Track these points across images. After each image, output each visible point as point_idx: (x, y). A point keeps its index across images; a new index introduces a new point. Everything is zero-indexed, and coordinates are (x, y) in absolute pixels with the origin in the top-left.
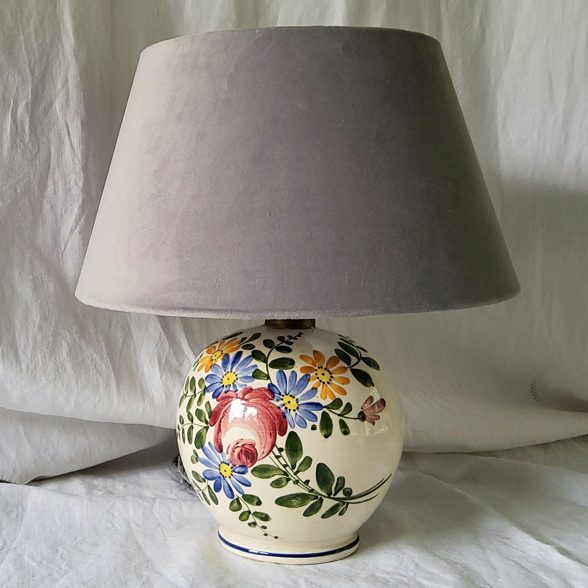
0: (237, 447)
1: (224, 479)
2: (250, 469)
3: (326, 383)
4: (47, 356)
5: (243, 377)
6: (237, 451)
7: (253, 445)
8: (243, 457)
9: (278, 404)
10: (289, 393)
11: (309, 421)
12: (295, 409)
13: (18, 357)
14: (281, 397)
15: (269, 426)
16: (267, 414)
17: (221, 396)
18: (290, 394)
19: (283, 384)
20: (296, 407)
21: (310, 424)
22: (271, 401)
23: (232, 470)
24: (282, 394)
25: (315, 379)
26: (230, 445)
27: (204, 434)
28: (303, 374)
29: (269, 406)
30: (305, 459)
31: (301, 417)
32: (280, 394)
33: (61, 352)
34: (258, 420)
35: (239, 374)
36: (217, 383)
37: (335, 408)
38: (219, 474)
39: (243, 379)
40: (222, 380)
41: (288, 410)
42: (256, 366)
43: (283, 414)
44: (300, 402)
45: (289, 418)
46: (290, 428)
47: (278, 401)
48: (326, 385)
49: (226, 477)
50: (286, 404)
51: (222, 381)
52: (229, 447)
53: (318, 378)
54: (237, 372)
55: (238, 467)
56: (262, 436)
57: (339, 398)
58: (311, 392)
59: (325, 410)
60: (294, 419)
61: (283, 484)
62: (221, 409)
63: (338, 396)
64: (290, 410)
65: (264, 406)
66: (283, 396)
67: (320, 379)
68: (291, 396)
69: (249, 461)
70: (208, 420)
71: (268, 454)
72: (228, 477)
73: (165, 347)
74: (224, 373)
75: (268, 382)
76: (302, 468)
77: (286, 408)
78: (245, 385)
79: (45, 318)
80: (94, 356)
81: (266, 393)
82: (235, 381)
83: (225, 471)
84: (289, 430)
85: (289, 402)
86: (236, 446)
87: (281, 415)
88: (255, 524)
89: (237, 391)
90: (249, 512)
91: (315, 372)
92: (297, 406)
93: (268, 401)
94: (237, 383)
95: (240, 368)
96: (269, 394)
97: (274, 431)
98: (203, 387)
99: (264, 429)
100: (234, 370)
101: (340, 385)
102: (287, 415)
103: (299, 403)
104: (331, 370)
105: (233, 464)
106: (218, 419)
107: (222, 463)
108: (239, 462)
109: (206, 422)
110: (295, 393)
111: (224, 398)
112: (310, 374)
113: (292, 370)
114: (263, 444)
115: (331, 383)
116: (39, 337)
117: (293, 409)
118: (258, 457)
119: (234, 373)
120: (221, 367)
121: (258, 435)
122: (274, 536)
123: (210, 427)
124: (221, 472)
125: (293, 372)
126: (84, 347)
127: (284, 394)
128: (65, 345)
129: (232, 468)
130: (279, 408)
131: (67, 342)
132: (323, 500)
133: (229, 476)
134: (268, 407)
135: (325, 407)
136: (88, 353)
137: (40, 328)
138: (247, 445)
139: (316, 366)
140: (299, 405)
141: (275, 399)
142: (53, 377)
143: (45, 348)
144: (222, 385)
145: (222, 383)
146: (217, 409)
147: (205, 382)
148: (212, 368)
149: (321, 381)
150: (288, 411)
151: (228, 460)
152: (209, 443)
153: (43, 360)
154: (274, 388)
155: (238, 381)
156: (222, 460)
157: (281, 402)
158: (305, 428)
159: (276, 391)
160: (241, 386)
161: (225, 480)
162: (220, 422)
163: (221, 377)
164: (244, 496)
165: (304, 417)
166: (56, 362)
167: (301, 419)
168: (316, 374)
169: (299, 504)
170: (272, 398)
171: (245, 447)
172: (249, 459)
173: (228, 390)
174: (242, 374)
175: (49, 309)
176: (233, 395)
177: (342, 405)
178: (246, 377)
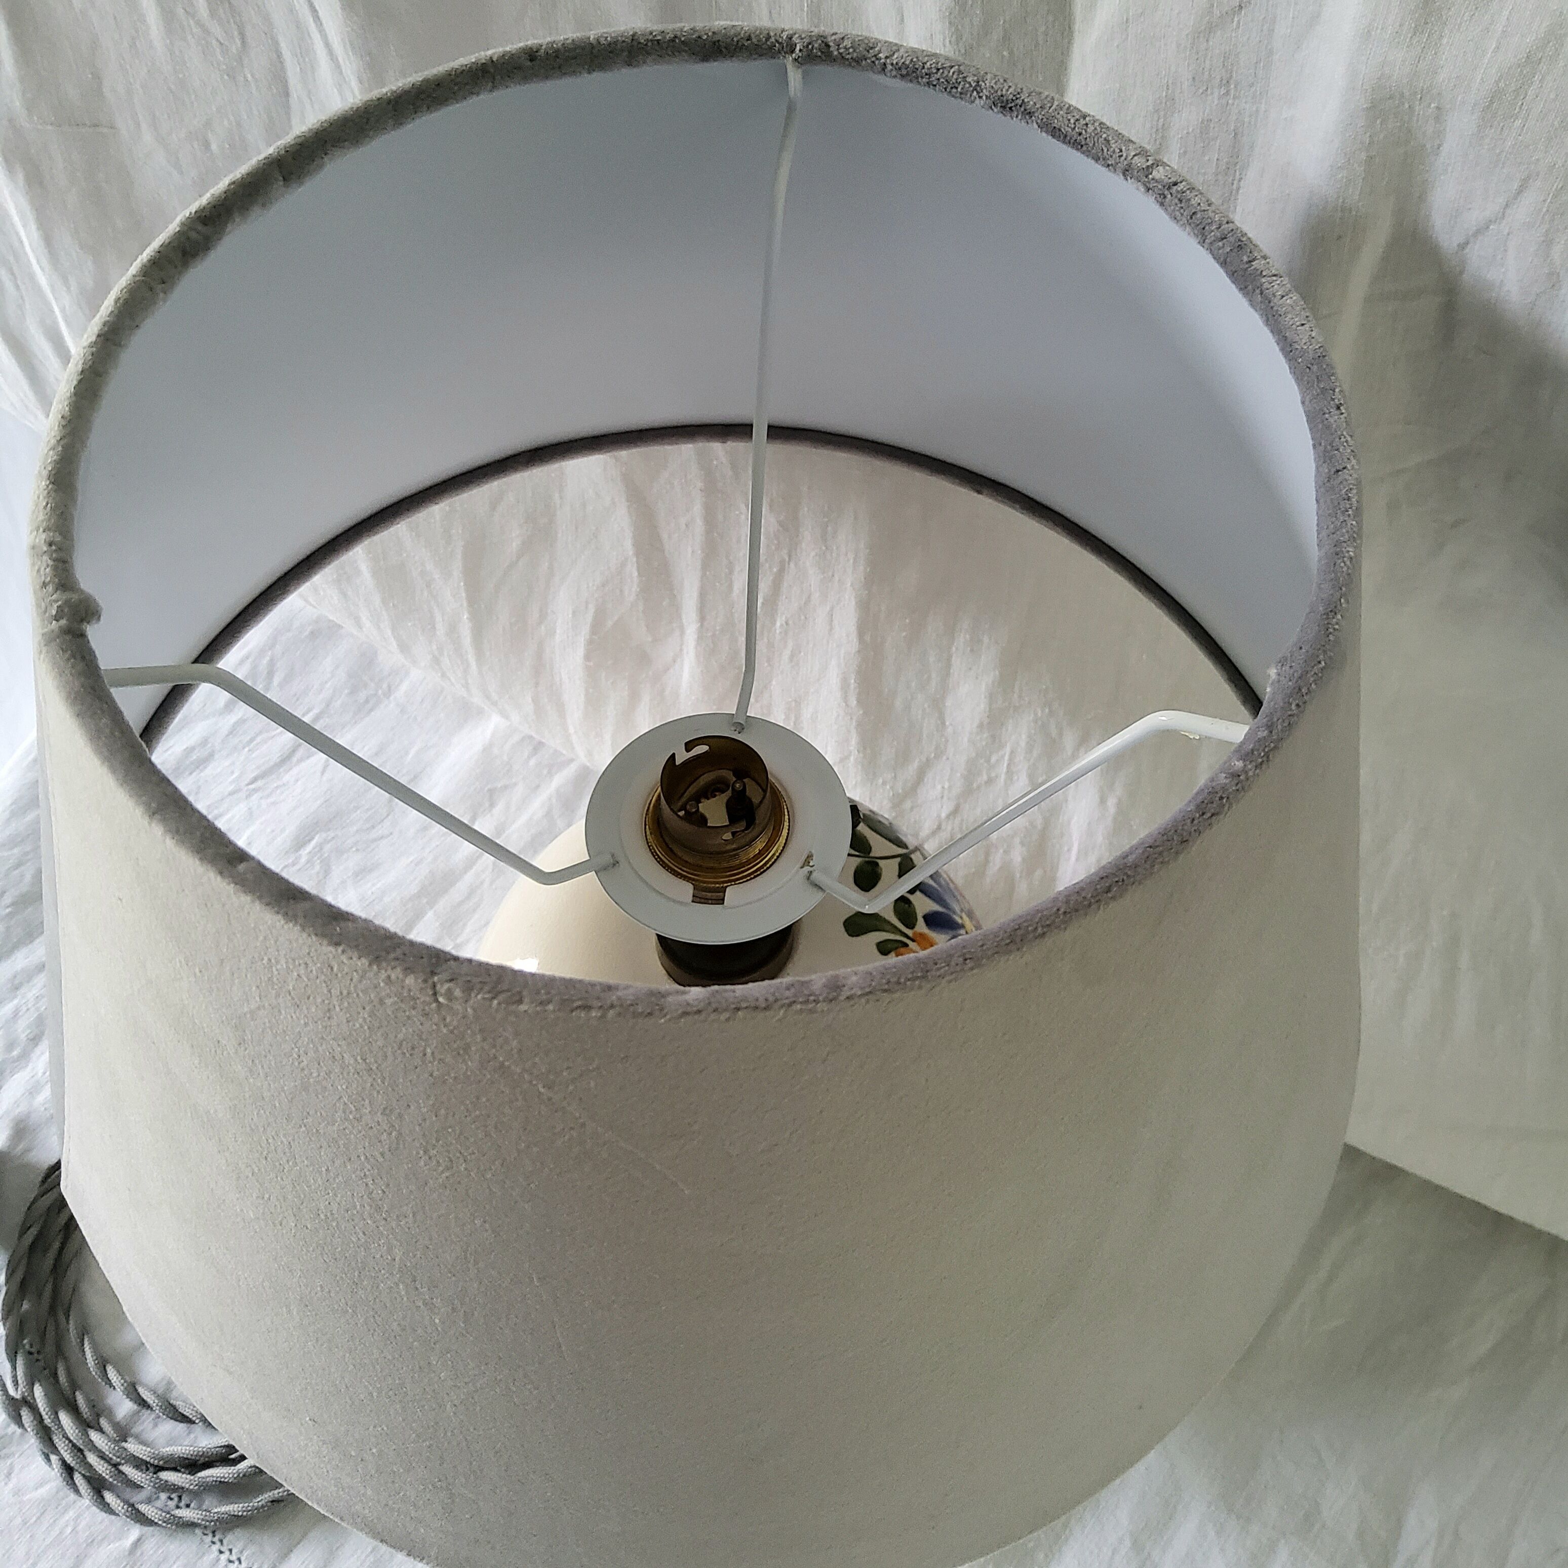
73: (626, 593)
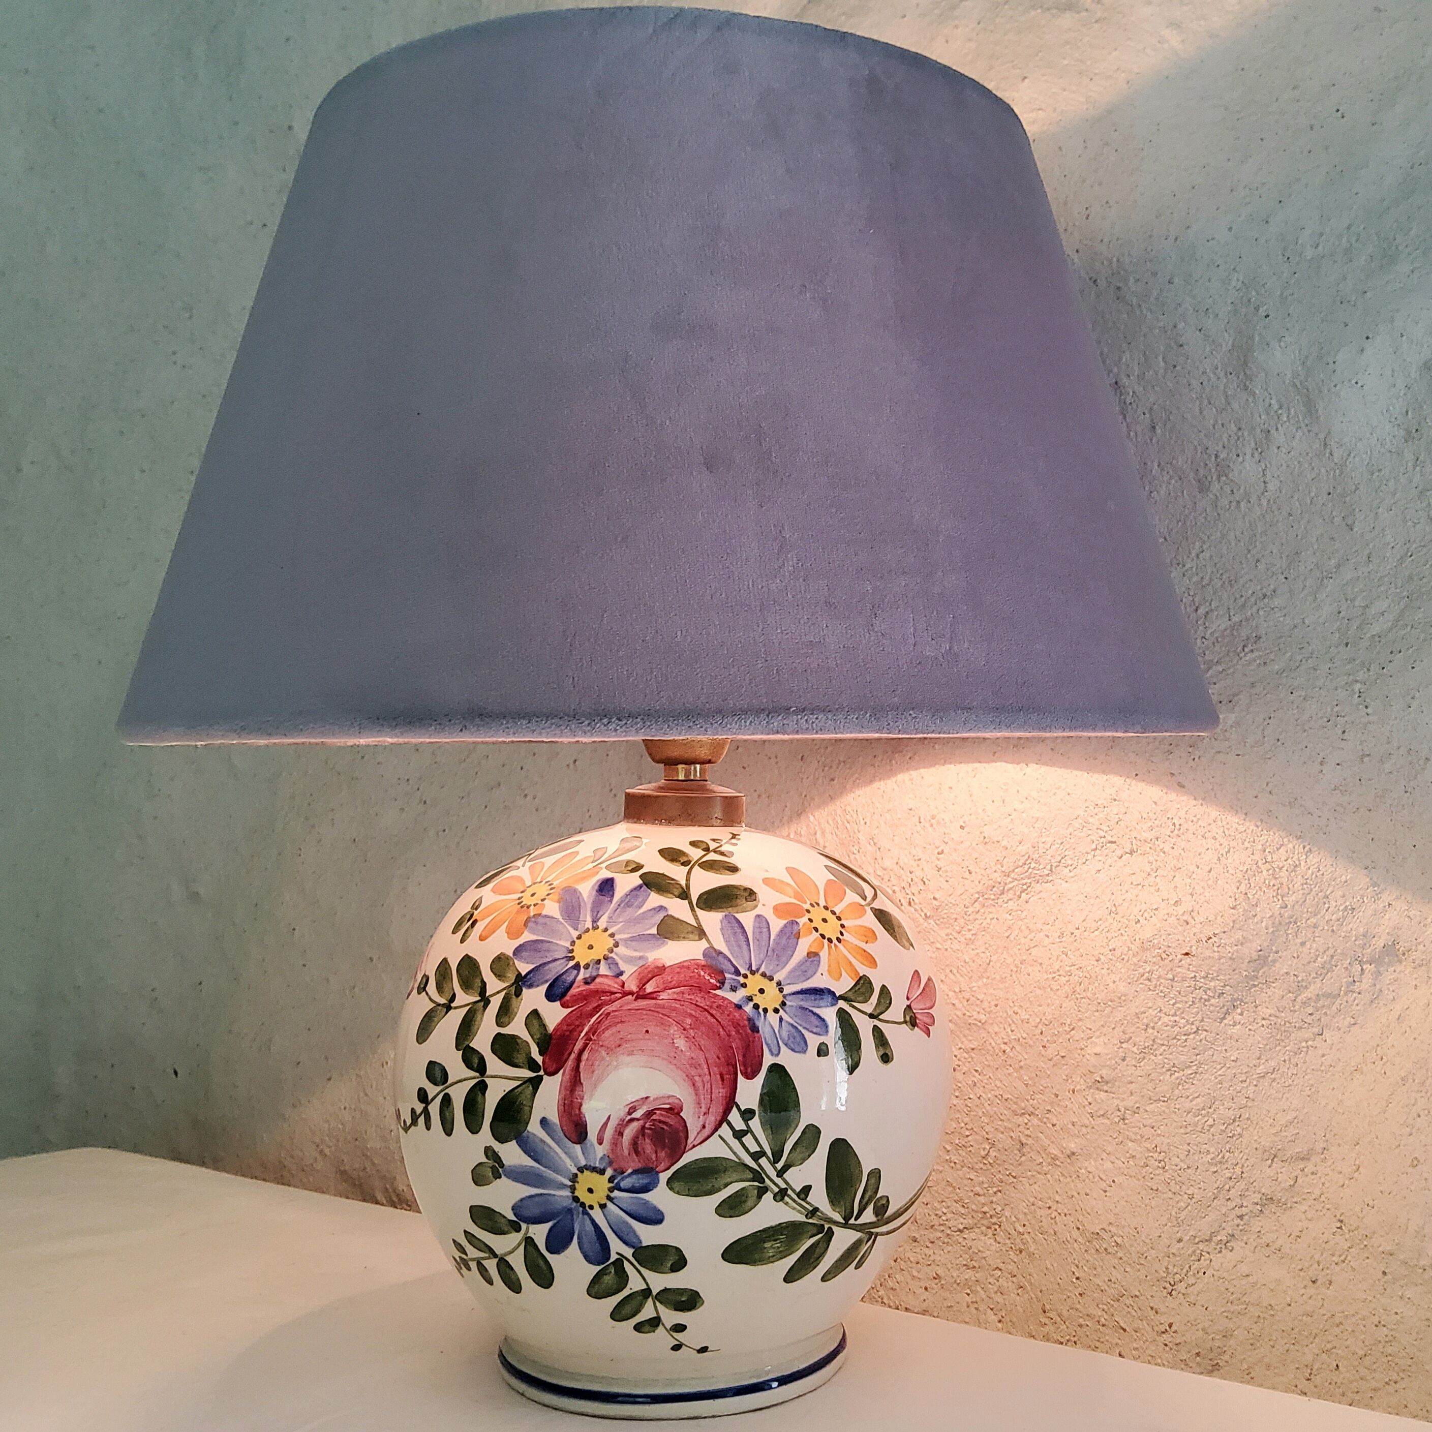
0: (632, 1120)
1: (585, 1213)
2: (664, 1177)
3: (835, 941)
5: (632, 939)
6: (630, 1132)
7: (675, 1110)
8: (648, 1146)
9: (736, 997)
10: (758, 970)
11: (811, 1034)
12: (778, 1007)
14: (742, 980)
15: (718, 1057)
16: (710, 1027)
17: (573, 991)
18: (760, 972)
19: (739, 946)
20: (780, 1002)
21: (813, 1041)
22: (718, 992)
23: (611, 1185)
24: (743, 971)
25: (811, 933)
26: (609, 1118)
27: (524, 1099)
28: (783, 922)
29: (715, 1005)
30: (804, 1132)
31: (792, 1025)
32: (737, 973)
34: (687, 1044)
35: (620, 931)
36: (555, 960)
37: (860, 999)
38: (568, 1203)
39: (634, 943)
40: (572, 951)
41: (761, 1010)
42: (661, 908)
43: (751, 1022)
44: (787, 990)
45: (765, 1031)
46: (770, 1057)
47: (734, 989)
48: (835, 945)
49: (591, 1207)
50: (756, 995)
51: (570, 955)
52: (606, 1124)
53: (816, 930)
54: (612, 927)
55: (630, 1175)
56: (699, 1084)
57: (864, 975)
58: (808, 964)
59: (842, 1004)
60: (777, 1032)
61: (750, 1203)
62: (578, 1026)
63: (863, 970)
64: (765, 1010)
65: (702, 1005)
66: (745, 976)
67: (820, 932)
68: (764, 975)
69: (662, 1154)
70: (539, 1059)
71: (716, 1130)
72: (596, 1207)
74: (575, 934)
75: (704, 944)
76: (796, 1155)
77: (756, 1007)
78: (641, 958)
81: (702, 973)
82: (611, 951)
83: (590, 1191)
84: (768, 1060)
85: (762, 991)
86: (629, 1117)
87: (744, 1026)
88: (655, 1322)
89: (621, 973)
90: (647, 1293)
91: (808, 916)
92: (782, 999)
93: (709, 992)
94: (616, 954)
95: (619, 916)
96: (709, 975)
97: (731, 1068)
98: (512, 977)
99: (705, 1066)
100: (602, 923)
101: (863, 945)
102: (760, 1023)
103: (785, 992)
104: (837, 910)
105: (615, 1170)
106: (570, 1054)
107: (581, 1170)
108: (633, 1161)
109: (532, 1065)
110: (771, 968)
111: (584, 997)
112: (798, 920)
113: (756, 912)
114: (703, 1106)
115: (844, 940)
117: (773, 1008)
118: (689, 1141)
119: (606, 930)
120: (561, 920)
121: (691, 1082)
122: (698, 1348)
123: (545, 1077)
124: (576, 1194)
125: (758, 916)
127: (748, 973)
129: (611, 1180)
130: (739, 1007)
132: (833, 1233)
133: (603, 1202)
134: (711, 1007)
135: (842, 997)
138: (658, 1112)
139: (806, 903)
140: (784, 997)
141: (727, 986)
144: (572, 963)
145: (572, 958)
146: (565, 1028)
147: (516, 961)
148: (530, 924)
149: (823, 936)
150: (762, 1013)
151: (601, 1159)
152: (544, 1122)
154: (721, 958)
155: (621, 950)
156: (583, 1162)
157: (742, 993)
158: (804, 1052)
159: (727, 966)
160: (630, 960)
161: (586, 1217)
162: (579, 1059)
163: (568, 944)
164: (639, 1251)
165: (801, 1025)
167: (793, 1030)
168: (811, 920)
169: (781, 1252)
170: (718, 985)
171: (654, 1117)
172: (663, 1149)
173: (595, 974)
174: (627, 931)
176: (609, 986)
177: (872, 990)
178: (642, 938)
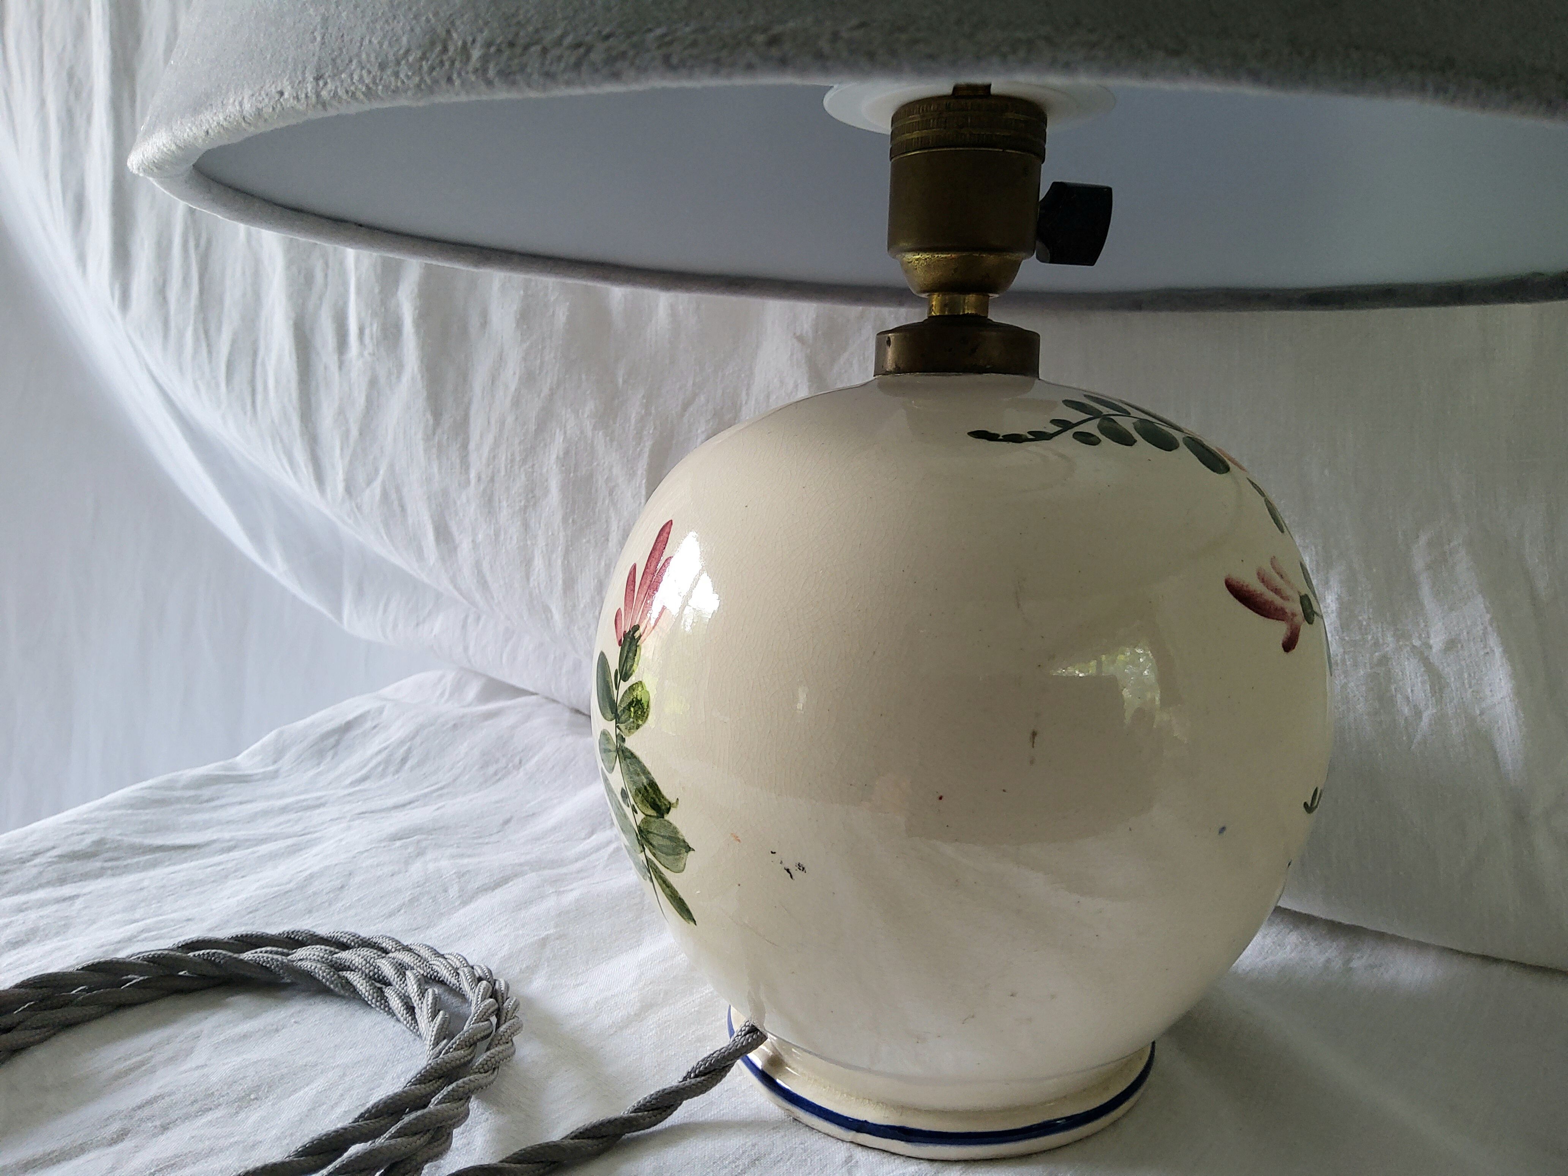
4: (518, 459)
13: (465, 456)
33: (547, 454)
79: (529, 378)
80: (616, 470)
116: (510, 420)
126: (600, 448)
128: (559, 438)
131: (565, 433)
136: (604, 463)
137: (516, 403)
142: (523, 503)
143: (517, 441)
153: (509, 466)
166: (533, 472)
175: (542, 363)
